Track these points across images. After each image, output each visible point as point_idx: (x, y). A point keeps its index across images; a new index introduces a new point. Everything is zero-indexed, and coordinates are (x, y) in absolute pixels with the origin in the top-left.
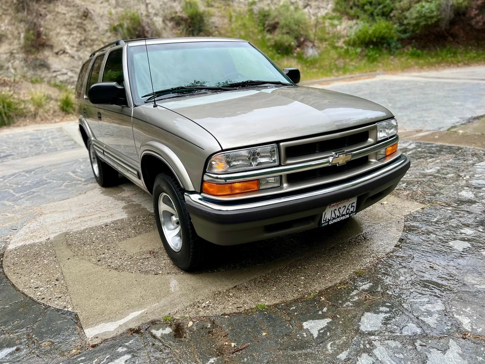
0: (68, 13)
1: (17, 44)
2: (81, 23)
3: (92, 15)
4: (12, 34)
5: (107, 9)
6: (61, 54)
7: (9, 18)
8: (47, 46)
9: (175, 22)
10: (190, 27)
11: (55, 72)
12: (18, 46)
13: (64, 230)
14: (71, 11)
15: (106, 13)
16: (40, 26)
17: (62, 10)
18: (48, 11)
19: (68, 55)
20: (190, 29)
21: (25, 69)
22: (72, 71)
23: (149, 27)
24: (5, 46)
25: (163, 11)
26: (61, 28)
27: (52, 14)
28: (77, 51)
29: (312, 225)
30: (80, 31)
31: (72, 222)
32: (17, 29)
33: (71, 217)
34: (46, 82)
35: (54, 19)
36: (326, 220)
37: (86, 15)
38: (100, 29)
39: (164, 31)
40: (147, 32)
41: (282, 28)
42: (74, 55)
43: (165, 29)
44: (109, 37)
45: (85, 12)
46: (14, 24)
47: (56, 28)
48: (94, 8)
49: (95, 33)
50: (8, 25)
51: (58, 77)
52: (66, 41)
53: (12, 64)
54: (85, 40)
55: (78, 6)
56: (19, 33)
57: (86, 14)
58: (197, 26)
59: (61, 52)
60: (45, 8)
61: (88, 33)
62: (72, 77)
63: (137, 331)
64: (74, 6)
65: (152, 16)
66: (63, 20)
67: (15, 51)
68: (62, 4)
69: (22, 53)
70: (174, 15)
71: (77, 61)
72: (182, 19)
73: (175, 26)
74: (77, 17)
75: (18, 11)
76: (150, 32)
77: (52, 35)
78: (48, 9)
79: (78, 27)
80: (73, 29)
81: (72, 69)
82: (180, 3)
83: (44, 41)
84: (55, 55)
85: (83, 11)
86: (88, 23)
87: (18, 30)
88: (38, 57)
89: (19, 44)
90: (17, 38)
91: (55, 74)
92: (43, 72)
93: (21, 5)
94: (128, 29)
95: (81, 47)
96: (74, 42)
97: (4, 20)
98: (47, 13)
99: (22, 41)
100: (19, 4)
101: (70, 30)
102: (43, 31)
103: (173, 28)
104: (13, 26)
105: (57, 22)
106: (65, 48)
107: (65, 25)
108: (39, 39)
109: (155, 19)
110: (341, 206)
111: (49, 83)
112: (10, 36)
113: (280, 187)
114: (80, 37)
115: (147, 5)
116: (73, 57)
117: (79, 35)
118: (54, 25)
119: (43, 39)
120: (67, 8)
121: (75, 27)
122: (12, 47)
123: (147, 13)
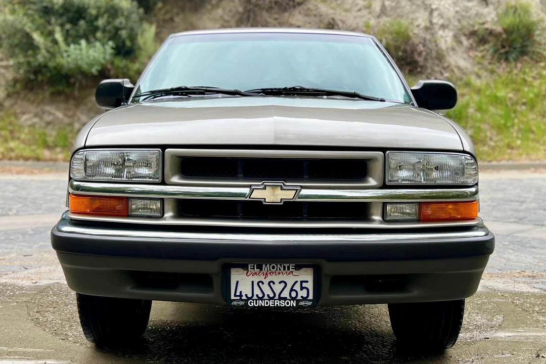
0: (305, 26)
5: (364, 19)
9: (476, 39)
10: (503, 47)
15: (362, 24)
17: (298, 21)
18: (279, 23)
20: (503, 51)
23: (424, 46)
25: (459, 21)
36: (241, 295)
39: (451, 53)
40: (420, 54)
43: (453, 49)
48: (344, 18)
55: (321, 16)
57: (331, 26)
58: (518, 45)
60: (276, 19)
64: (315, 15)
65: (437, 27)
68: (300, 13)
70: (476, 28)
72: (491, 33)
73: (474, 45)
75: (241, 23)
76: (424, 54)
78: (280, 20)
82: (496, 9)
85: (327, 23)
93: (246, 15)
98: (277, 25)
100: (244, 14)
103: (471, 48)
109: (441, 32)
110: (276, 278)
113: (162, 217)
115: (431, 12)
120: (306, 19)
123: (428, 24)
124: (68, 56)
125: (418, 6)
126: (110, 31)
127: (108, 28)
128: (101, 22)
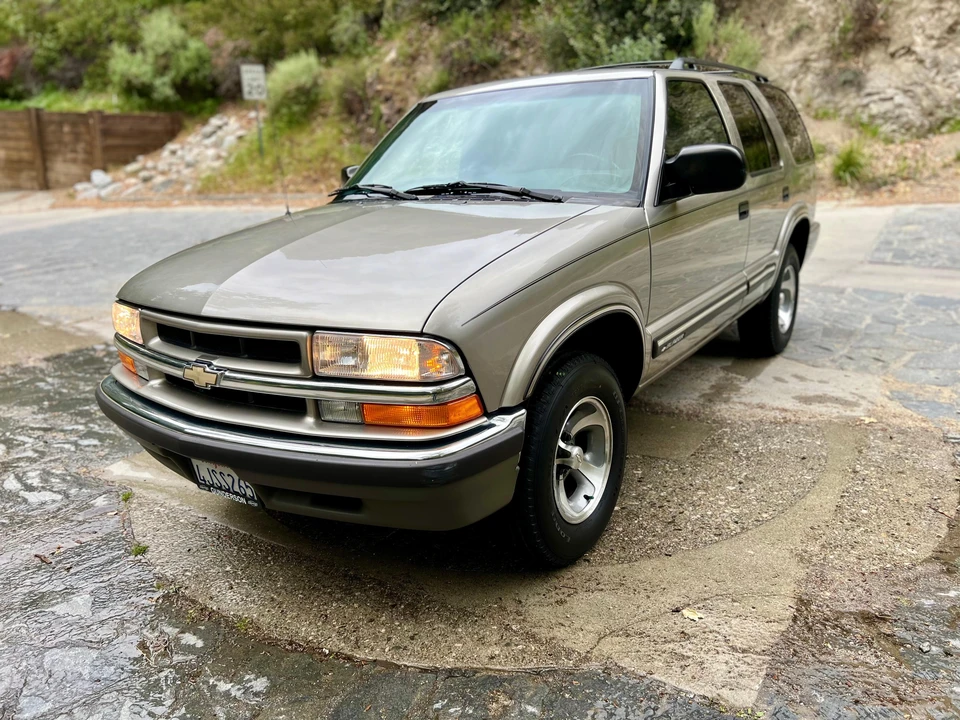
1: (824, 41)
4: (823, 23)
6: (900, 56)
8: (880, 40)
11: (869, 95)
12: (825, 45)
19: (913, 57)
21: (818, 91)
22: (906, 92)
34: (843, 118)
42: (924, 58)
51: (872, 106)
53: (799, 82)
56: (837, 20)
59: (902, 52)
62: (900, 106)
67: (813, 57)
69: (826, 58)
71: (926, 68)
77: (898, 16)
81: (907, 88)
83: (876, 31)
84: (888, 59)
88: (852, 65)
89: (828, 41)
90: (830, 29)
91: (866, 101)
92: (846, 95)
95: (950, 37)
96: (937, 27)
102: (881, 9)
106: (913, 43)
108: (869, 28)
112: (818, 27)
116: (921, 62)
119: (877, 26)
122: (809, 49)
124: (611, 60)
126: (662, 20)
127: (659, 16)
128: (649, 11)
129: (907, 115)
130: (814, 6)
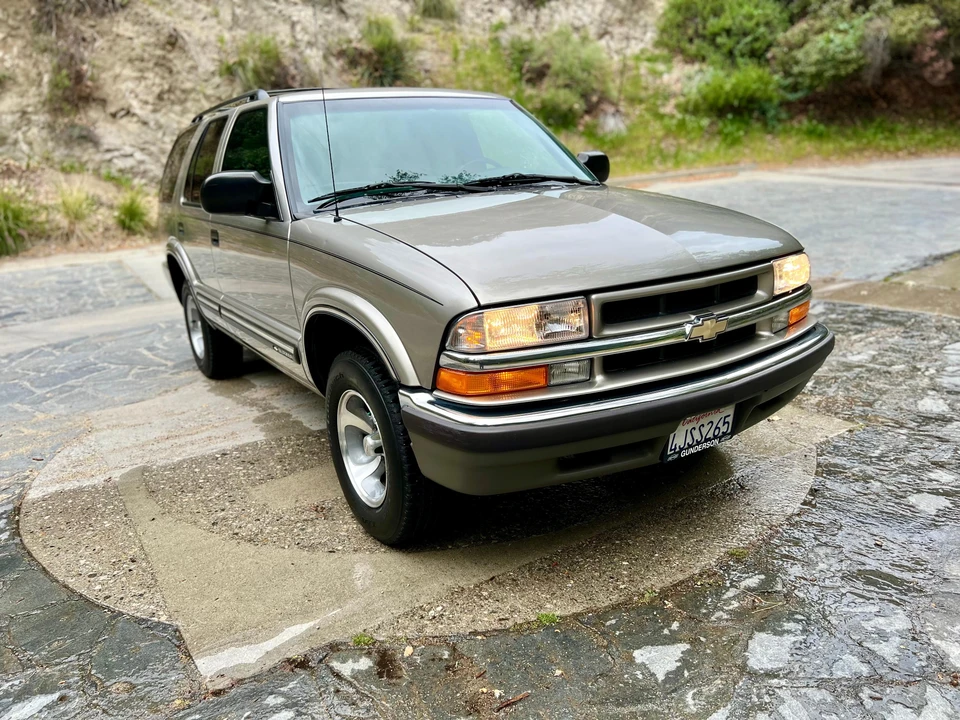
0: (138, 37)
1: (35, 96)
2: (164, 58)
3: (185, 43)
4: (27, 76)
5: (215, 31)
6: (122, 117)
7: (20, 43)
8: (94, 100)
9: (347, 60)
10: (376, 70)
11: (108, 151)
12: (37, 99)
13: (140, 463)
14: (144, 34)
15: (213, 38)
16: (83, 61)
17: (127, 30)
18: (98, 32)
19: (135, 119)
20: (377, 74)
21: (50, 144)
22: (143, 150)
23: (296, 68)
24: (11, 97)
25: (325, 37)
26: (123, 67)
27: (106, 38)
28: (155, 111)
29: (650, 458)
30: (160, 73)
31: (155, 448)
32: (35, 65)
33: (152, 436)
34: (90, 172)
35: (110, 49)
36: (675, 448)
37: (173, 42)
38: (201, 70)
39: (325, 77)
40: (293, 78)
41: (557, 75)
42: (146, 120)
43: (327, 73)
44: (218, 86)
45: (171, 36)
46: (31, 56)
47: (113, 66)
48: (188, 29)
49: (191, 77)
50: (18, 57)
51: (115, 161)
52: (132, 92)
53: (24, 133)
54: (170, 91)
55: (157, 24)
56: (40, 74)
57: (173, 40)
58: (391, 69)
59: (123, 113)
60: (93, 27)
61: (175, 77)
62: (142, 162)
63: (303, 664)
64: (149, 24)
65: (302, 46)
66: (128, 50)
67: (30, 109)
68: (126, 19)
69: (44, 113)
70: (345, 46)
71: (152, 129)
72: (361, 54)
73: (346, 67)
74: (156, 45)
75: (38, 30)
76: (298, 78)
77: (104, 79)
78: (97, 28)
79: (156, 64)
80: (148, 69)
81: (143, 146)
82: (357, 23)
83: (88, 90)
84: (110, 118)
85: (167, 35)
86: (175, 57)
87: (38, 68)
88: (77, 121)
89: (40, 95)
90: (36, 83)
91: (108, 156)
92: (85, 150)
93: (45, 19)
94: (256, 72)
95: (163, 103)
96: (148, 94)
97: (11, 47)
98: (96, 35)
99: (45, 89)
100: (40, 18)
101: (141, 70)
102: (87, 71)
103: (343, 71)
104: (27, 60)
105: (116, 53)
106: (130, 106)
107: (131, 61)
108: (79, 87)
109: (308, 52)
110: (705, 421)
111: (97, 172)
112: (21, 79)
113: (589, 382)
114: (161, 85)
115: (293, 25)
116: (145, 123)
117: (158, 80)
118: (110, 60)
119: (87, 87)
120: (136, 28)
121: (151, 65)
122: (25, 102)
123: (293, 41)
125: (275, 17)
129: (152, 171)
130: (7, 57)
